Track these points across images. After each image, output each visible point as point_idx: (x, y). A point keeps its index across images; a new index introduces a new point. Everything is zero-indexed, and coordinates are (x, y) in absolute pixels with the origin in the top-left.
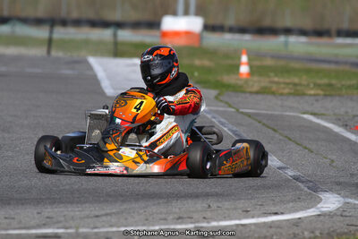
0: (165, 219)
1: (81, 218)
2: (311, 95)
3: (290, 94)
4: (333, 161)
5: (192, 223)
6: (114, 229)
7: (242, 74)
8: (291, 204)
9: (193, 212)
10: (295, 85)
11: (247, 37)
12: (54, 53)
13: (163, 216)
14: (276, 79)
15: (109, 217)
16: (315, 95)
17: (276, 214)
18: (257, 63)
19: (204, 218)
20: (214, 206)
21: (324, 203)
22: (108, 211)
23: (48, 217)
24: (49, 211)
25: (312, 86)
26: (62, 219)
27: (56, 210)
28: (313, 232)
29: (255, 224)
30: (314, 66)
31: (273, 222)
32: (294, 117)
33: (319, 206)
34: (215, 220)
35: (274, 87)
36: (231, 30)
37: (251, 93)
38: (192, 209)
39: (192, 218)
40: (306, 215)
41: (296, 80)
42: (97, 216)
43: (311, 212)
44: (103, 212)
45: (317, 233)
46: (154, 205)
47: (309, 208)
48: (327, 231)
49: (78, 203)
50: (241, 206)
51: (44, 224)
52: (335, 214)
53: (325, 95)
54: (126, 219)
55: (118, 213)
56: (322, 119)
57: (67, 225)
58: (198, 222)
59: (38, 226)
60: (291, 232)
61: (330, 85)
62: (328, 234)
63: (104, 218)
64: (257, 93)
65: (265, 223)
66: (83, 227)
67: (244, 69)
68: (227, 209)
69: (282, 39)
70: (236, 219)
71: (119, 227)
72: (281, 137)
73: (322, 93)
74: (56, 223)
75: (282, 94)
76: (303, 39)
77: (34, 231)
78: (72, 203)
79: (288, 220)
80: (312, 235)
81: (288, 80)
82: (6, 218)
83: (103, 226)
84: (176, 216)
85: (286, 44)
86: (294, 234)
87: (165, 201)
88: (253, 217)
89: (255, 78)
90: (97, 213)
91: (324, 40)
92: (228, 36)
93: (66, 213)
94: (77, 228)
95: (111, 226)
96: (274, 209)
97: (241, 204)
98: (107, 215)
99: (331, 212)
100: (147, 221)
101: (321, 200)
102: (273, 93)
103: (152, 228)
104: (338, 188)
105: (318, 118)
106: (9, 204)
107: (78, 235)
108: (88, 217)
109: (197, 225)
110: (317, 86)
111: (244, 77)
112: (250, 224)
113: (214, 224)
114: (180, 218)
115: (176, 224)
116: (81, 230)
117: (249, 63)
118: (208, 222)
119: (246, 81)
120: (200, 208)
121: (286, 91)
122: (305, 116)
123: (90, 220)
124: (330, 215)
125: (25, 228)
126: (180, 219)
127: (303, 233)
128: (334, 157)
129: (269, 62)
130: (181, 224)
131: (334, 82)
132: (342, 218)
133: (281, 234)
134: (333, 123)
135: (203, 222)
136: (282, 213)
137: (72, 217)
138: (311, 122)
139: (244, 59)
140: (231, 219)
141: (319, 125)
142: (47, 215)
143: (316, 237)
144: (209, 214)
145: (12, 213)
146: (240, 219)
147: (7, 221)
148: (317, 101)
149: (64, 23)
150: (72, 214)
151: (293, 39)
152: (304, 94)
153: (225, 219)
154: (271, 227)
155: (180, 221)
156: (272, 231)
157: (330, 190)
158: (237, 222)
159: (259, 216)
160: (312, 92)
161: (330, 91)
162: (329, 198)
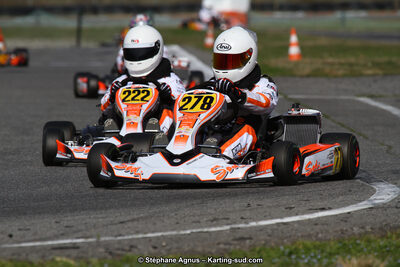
0: (199, 222)
1: (104, 225)
2: (369, 76)
3: (344, 76)
4: (390, 147)
5: (228, 224)
6: (140, 236)
7: (291, 56)
8: (341, 197)
9: (230, 212)
10: (351, 65)
11: (300, 15)
12: (85, 44)
13: (197, 218)
14: (330, 60)
15: (135, 223)
16: (373, 75)
17: (323, 209)
18: (310, 43)
19: (242, 218)
20: (254, 204)
21: (378, 195)
22: (136, 217)
23: (67, 227)
24: (69, 219)
25: (370, 64)
26: (83, 227)
27: (77, 218)
28: (363, 228)
29: (298, 222)
30: (374, 43)
31: (319, 218)
32: (348, 101)
33: (372, 198)
34: (254, 220)
35: (327, 69)
36: (282, 8)
37: (302, 77)
38: (228, 209)
39: (228, 219)
40: (356, 209)
41: (352, 60)
42: (122, 223)
43: (363, 205)
44: (129, 218)
45: (368, 228)
46: (187, 206)
47: (360, 201)
48: (378, 226)
49: (101, 208)
50: (285, 202)
51: (62, 235)
52: (389, 207)
53: (385, 75)
54: (155, 224)
55: (146, 218)
56: (380, 101)
57: (88, 234)
58: (235, 223)
59: (56, 237)
60: (338, 229)
61: (390, 63)
62: (381, 229)
63: (130, 224)
64: (308, 76)
65: (309, 220)
66: (106, 235)
67: (294, 50)
68: (269, 207)
69: (338, 15)
70: (277, 218)
71: (146, 233)
72: (333, 124)
73: (380, 72)
74: (75, 233)
75: (336, 77)
76: (363, 14)
77: (50, 243)
78: (95, 209)
79: (336, 215)
80: (362, 231)
81: (343, 61)
82: (20, 230)
83: (128, 234)
84: (211, 217)
85: (343, 20)
86: (342, 230)
87: (199, 201)
88: (297, 215)
89: (307, 60)
90: (122, 219)
91: (386, 14)
92: (278, 15)
93: (88, 220)
94: (99, 237)
95: (137, 232)
96: (321, 204)
97: (285, 201)
98: (133, 220)
99: (384, 204)
100: (178, 225)
101: (375, 191)
102: (326, 76)
103: (182, 232)
104: (394, 176)
105: (376, 101)
106: (25, 214)
107: (98, 244)
108: (112, 224)
109: (234, 226)
110: (376, 65)
111: (295, 59)
112: (293, 222)
113: (253, 224)
114: (215, 219)
115: (211, 226)
116: (103, 239)
117: (300, 44)
118: (247, 223)
119: (297, 64)
120: (238, 208)
121: (341, 72)
122: (362, 99)
123: (114, 227)
124: (384, 207)
125: (40, 240)
126: (215, 221)
127: (352, 229)
128: (392, 143)
129: (323, 41)
130: (215, 226)
131: (394, 59)
132: (396, 210)
133: (327, 231)
134: (392, 105)
135: (241, 223)
136: (330, 209)
137: (94, 226)
138: (367, 105)
139: (294, 39)
140: (272, 218)
141: (376, 108)
142: (66, 224)
143: (367, 233)
144: (248, 214)
145: (27, 223)
146: (281, 218)
147: (22, 233)
148: (375, 81)
149: (95, 10)
150: (94, 221)
151: (351, 15)
152: (361, 75)
153: (265, 218)
154: (316, 224)
155: (215, 222)
156: (317, 228)
157: (386, 180)
158: (279, 221)
159: (303, 213)
160: (370, 72)
161: (390, 70)
162: (383, 189)
